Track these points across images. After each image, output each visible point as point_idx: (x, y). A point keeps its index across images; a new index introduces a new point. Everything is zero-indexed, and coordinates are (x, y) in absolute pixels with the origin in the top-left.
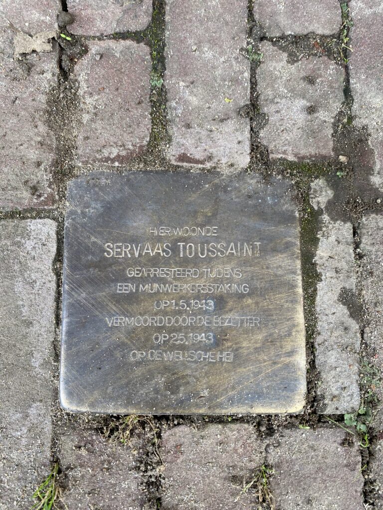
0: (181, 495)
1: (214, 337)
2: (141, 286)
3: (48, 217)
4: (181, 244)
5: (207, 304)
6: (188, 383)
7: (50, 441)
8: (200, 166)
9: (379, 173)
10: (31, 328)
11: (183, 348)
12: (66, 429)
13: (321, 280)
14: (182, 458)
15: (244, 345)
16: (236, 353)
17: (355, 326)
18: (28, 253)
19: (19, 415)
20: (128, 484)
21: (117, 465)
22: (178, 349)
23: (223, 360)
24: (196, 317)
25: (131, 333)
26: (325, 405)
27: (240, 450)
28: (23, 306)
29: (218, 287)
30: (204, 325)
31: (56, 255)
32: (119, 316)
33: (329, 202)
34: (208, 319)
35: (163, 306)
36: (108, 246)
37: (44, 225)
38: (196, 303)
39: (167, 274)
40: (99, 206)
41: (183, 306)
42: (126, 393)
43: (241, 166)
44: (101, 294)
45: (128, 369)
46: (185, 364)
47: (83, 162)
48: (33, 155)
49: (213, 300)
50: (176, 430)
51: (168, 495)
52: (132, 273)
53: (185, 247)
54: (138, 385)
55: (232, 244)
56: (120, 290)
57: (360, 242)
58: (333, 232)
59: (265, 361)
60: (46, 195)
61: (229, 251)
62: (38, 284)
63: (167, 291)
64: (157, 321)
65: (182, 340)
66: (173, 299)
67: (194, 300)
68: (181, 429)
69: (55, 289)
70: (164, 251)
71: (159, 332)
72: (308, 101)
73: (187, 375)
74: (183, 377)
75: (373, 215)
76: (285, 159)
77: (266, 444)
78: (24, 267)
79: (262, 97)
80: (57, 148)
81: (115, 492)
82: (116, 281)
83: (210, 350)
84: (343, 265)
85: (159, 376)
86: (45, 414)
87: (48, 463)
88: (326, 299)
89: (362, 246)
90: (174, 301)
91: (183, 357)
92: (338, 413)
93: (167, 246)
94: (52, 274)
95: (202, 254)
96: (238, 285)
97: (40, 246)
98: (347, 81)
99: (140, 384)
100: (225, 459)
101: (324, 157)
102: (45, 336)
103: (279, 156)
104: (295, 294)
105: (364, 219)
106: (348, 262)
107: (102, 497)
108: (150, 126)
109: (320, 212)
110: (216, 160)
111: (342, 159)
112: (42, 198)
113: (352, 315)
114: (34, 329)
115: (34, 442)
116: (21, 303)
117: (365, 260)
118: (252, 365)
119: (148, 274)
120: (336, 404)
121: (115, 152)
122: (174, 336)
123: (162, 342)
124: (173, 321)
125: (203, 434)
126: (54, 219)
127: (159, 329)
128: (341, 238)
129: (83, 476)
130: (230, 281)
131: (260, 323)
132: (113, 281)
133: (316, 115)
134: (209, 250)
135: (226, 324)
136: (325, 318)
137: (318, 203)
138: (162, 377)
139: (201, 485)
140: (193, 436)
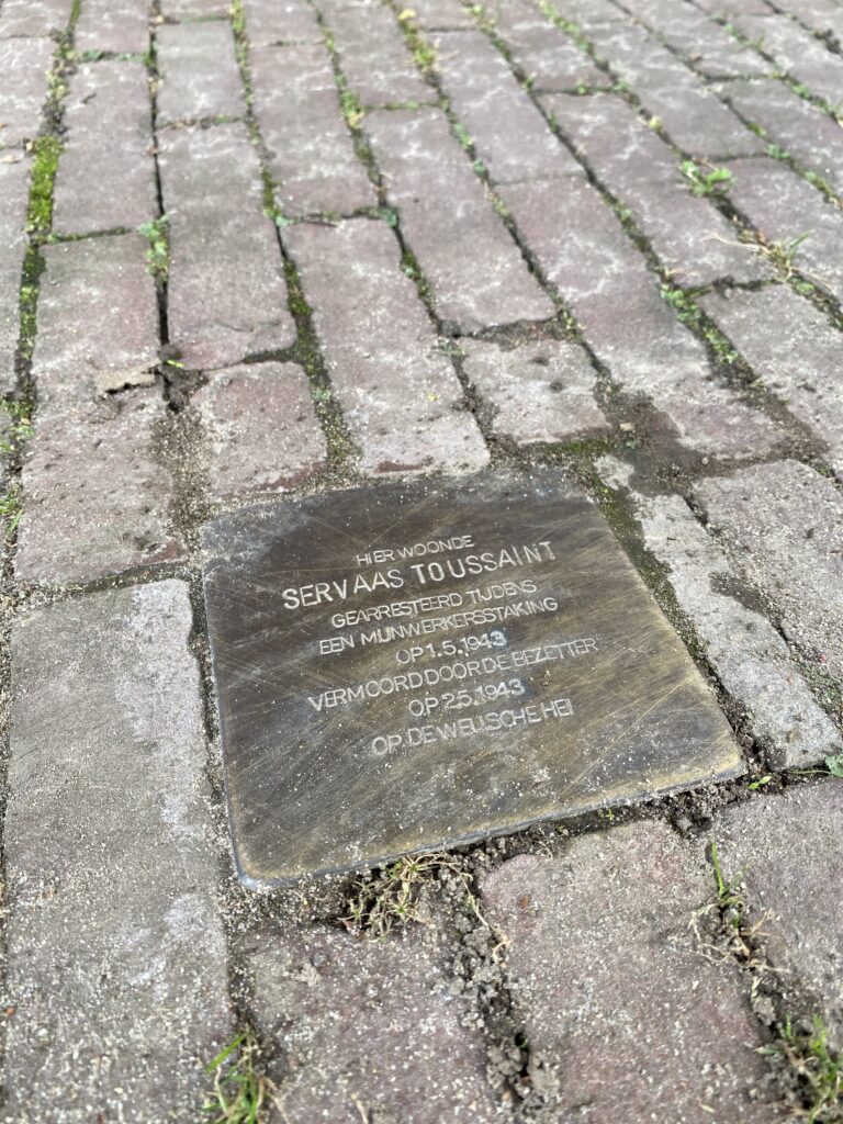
0: (567, 1009)
1: (524, 683)
2: (363, 636)
3: (171, 577)
4: (418, 567)
5: (493, 639)
6: (503, 765)
7: (224, 974)
8: (416, 472)
9: (687, 434)
10: (155, 754)
11: (471, 712)
12: (258, 937)
13: (671, 571)
14: (540, 924)
15: (582, 683)
16: (575, 697)
17: (762, 622)
18: (137, 635)
19: (143, 933)
20: (434, 1023)
21: (398, 987)
22: (462, 716)
23: (556, 714)
24: (479, 660)
25: (363, 708)
26: (779, 750)
27: (658, 874)
28: (135, 719)
29: (503, 611)
30: (498, 669)
31: (193, 627)
32: (334, 688)
33: (631, 477)
34: (501, 659)
35: (412, 657)
36: (289, 594)
37: (165, 588)
38: (472, 641)
39: (406, 610)
40: (261, 545)
41: (451, 650)
42: (382, 815)
43: (480, 464)
44: (290, 663)
45: (374, 772)
46: (485, 738)
47: (223, 496)
48: (134, 501)
49: (501, 630)
50: (509, 866)
51: (538, 1016)
52: (341, 621)
53: (424, 570)
54: (403, 794)
55: (503, 552)
56: (325, 650)
57: (706, 515)
58: (657, 510)
59: (634, 699)
60: (164, 546)
61: (502, 561)
62: (162, 677)
63: (413, 633)
64: (406, 681)
65: (465, 700)
66: (427, 643)
67: (466, 636)
68: (517, 865)
69: (197, 678)
70: (389, 580)
71: (417, 697)
72: (546, 380)
73: (496, 753)
74: (489, 758)
75: (706, 479)
76: (542, 443)
77: (703, 848)
78: (131, 657)
79: (481, 388)
80: (177, 487)
81: (410, 1053)
82: (315, 637)
83: (524, 704)
84: (694, 545)
85: (441, 767)
86: (205, 914)
87: (226, 1029)
88: (692, 593)
89: (710, 518)
90: (430, 646)
91: (476, 726)
92: (812, 759)
93: (393, 574)
94: (189, 657)
95: (459, 572)
96: (536, 602)
97: (161, 621)
98: (593, 356)
99: (406, 791)
100: (634, 900)
101: (598, 431)
102: (187, 762)
103: (533, 441)
104: (637, 593)
105: (695, 486)
106: (700, 540)
107: (379, 1075)
108: (324, 441)
109: (623, 492)
110: (438, 463)
111: (626, 426)
112: (158, 551)
113: (746, 606)
114: (162, 755)
115: (185, 987)
116: (130, 715)
117: (726, 534)
118: (612, 711)
119: (372, 618)
120: (799, 746)
121: (274, 477)
122: (449, 698)
123: (429, 712)
124: (438, 675)
125: (567, 860)
126: (182, 578)
127: (418, 693)
128: (674, 515)
129: (319, 1037)
130: (520, 598)
131: (597, 645)
132: (308, 639)
133: (564, 392)
134: (466, 566)
135: (537, 661)
136: (705, 619)
137: (616, 481)
138: (447, 768)
139: (604, 971)
140: (550, 871)
